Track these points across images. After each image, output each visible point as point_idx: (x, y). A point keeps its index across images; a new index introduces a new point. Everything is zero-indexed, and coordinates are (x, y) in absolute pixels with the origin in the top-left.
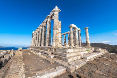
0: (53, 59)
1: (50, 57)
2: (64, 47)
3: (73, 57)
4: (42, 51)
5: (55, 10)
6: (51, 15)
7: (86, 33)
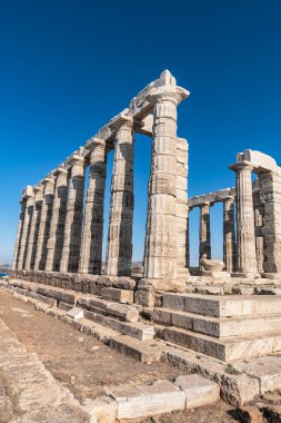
0: (154, 342)
1: (137, 334)
2: (201, 281)
3: (249, 339)
4: (92, 302)
5: (160, 96)
6: (136, 111)
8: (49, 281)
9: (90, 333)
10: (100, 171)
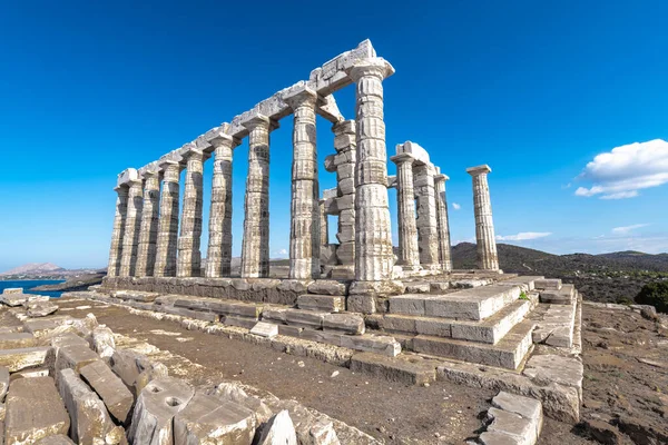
0: (407, 356)
1: (385, 349)
5: (366, 69)
6: (323, 84)
7: (477, 198)
8: (188, 289)
9: (306, 354)
10: (264, 154)
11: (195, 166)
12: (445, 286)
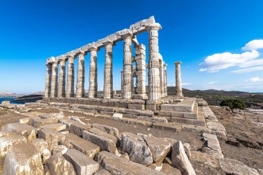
1: (163, 121)
4: (127, 111)
5: (153, 27)
6: (135, 31)
7: (176, 72)
8: (82, 102)
9: (135, 123)
10: (111, 55)
11: (81, 57)
12: (172, 101)
